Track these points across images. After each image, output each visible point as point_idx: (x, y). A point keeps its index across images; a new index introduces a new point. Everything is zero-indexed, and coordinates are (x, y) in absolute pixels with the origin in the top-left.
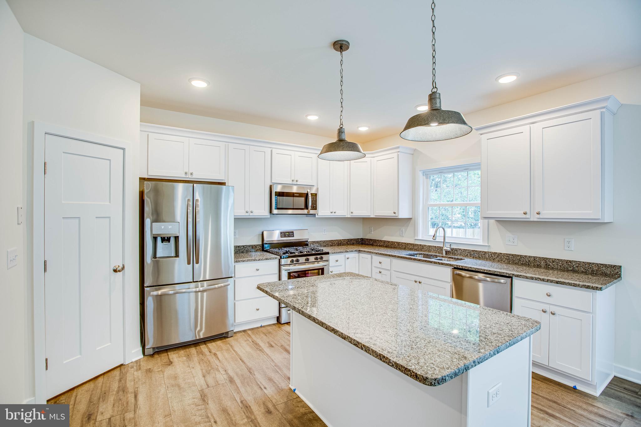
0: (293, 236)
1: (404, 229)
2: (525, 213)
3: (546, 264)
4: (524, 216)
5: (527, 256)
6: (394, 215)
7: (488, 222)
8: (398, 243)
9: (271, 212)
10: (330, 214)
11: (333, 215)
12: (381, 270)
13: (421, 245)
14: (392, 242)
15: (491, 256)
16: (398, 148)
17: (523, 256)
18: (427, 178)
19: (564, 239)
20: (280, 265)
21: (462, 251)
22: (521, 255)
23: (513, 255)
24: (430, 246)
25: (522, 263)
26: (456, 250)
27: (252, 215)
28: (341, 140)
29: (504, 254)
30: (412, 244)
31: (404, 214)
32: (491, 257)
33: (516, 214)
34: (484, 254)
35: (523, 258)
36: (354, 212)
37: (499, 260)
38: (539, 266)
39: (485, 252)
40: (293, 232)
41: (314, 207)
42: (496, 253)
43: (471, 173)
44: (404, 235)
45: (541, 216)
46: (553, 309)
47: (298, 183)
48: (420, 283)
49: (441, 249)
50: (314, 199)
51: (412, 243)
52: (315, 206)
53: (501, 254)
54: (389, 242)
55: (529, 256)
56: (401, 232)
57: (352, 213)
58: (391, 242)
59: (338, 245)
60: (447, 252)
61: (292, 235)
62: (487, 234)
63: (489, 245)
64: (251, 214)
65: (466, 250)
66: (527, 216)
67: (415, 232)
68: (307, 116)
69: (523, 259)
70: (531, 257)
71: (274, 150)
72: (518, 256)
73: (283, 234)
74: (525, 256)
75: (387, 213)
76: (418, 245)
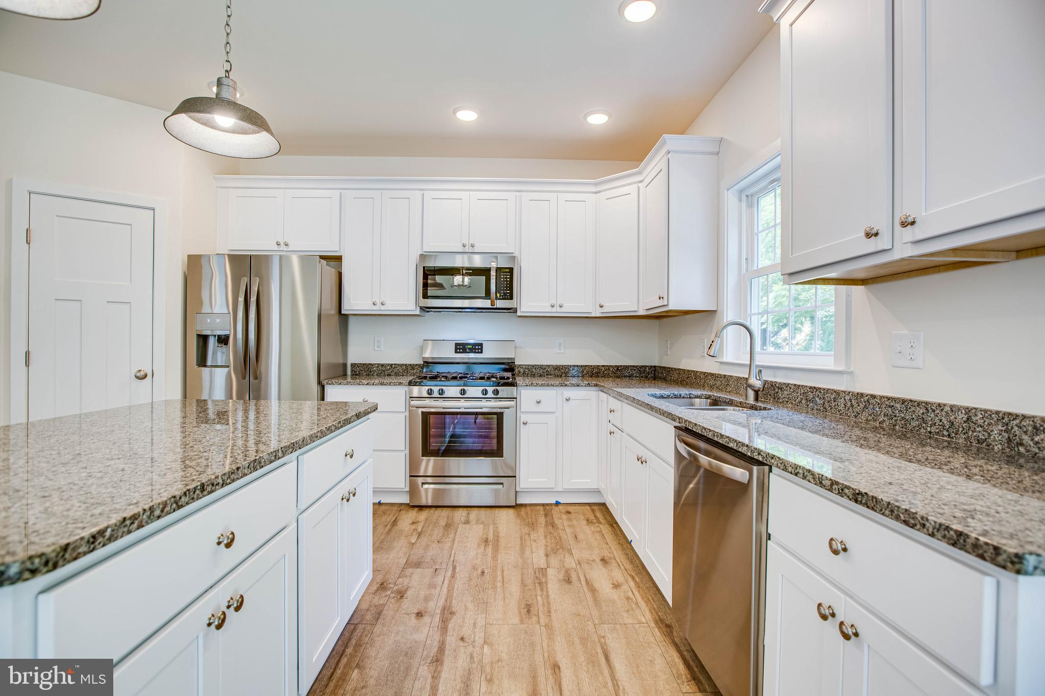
0: (481, 352)
5: (945, 405)
7: (848, 296)
10: (549, 309)
11: (556, 312)
15: (849, 404)
17: (932, 404)
21: (791, 390)
22: (927, 403)
23: (904, 401)
25: (929, 429)
27: (383, 310)
29: (882, 397)
30: (713, 375)
32: (851, 408)
34: (835, 398)
35: (934, 411)
37: (870, 418)
39: (837, 393)
40: (481, 345)
42: (862, 394)
50: (506, 278)
51: (714, 372)
52: (508, 293)
53: (874, 397)
54: (684, 371)
55: (952, 407)
57: (601, 307)
58: (688, 371)
59: (591, 377)
61: (478, 349)
63: (852, 369)
64: (383, 308)
65: (799, 386)
69: (932, 415)
70: (959, 409)
72: (919, 404)
73: (461, 347)
74: (939, 405)
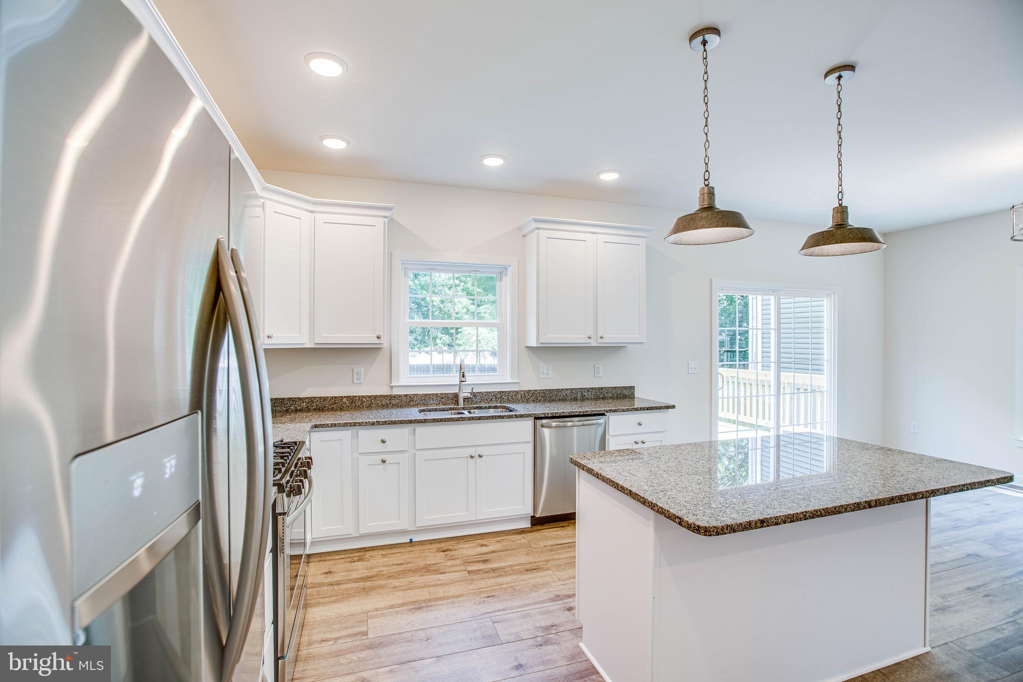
1: (362, 369)
2: (590, 338)
3: (582, 395)
4: (588, 341)
5: (564, 389)
12: (384, 457)
13: (406, 396)
14: (335, 397)
15: (523, 396)
17: (559, 389)
19: (595, 365)
23: (548, 390)
24: (426, 395)
25: (558, 398)
30: (387, 396)
38: (575, 399)
39: (517, 392)
42: (530, 391)
44: (362, 382)
45: (603, 341)
46: (643, 437)
48: (480, 456)
51: (388, 394)
53: (536, 391)
54: (325, 399)
56: (355, 376)
58: (332, 398)
63: (521, 381)
65: (490, 392)
66: (592, 340)
67: (392, 372)
70: (568, 389)
72: (555, 390)
76: (400, 396)
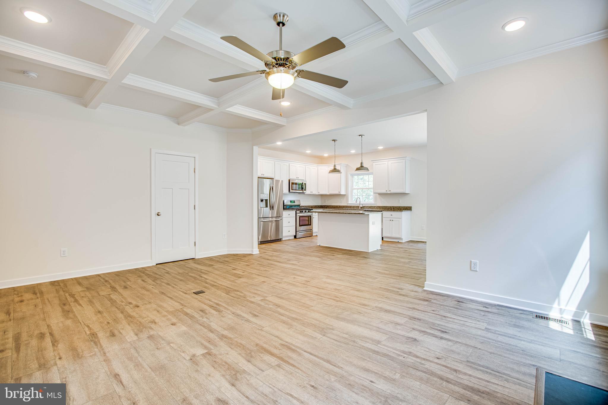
1: (342, 200)
3: (393, 208)
6: (339, 193)
8: (340, 206)
9: (289, 191)
14: (337, 206)
16: (341, 164)
18: (352, 177)
19: (398, 199)
20: (296, 213)
24: (354, 206)
26: (364, 207)
28: (335, 169)
31: (343, 193)
33: (384, 191)
36: (320, 192)
41: (305, 190)
43: (370, 176)
44: (342, 202)
45: (391, 192)
46: (393, 219)
47: (299, 179)
49: (358, 207)
51: (346, 206)
54: (335, 206)
60: (361, 208)
62: (375, 199)
66: (387, 192)
67: (347, 200)
68: (306, 151)
71: (290, 164)
75: (336, 192)
76: (349, 206)
